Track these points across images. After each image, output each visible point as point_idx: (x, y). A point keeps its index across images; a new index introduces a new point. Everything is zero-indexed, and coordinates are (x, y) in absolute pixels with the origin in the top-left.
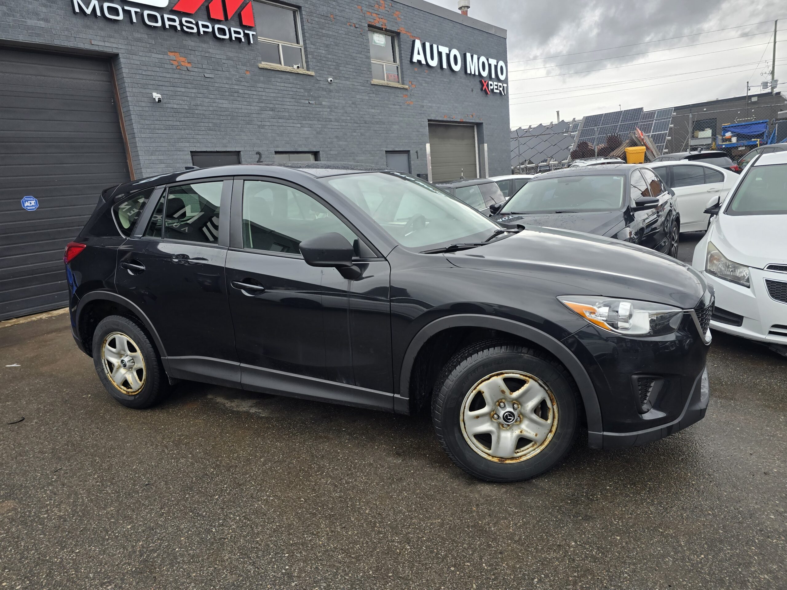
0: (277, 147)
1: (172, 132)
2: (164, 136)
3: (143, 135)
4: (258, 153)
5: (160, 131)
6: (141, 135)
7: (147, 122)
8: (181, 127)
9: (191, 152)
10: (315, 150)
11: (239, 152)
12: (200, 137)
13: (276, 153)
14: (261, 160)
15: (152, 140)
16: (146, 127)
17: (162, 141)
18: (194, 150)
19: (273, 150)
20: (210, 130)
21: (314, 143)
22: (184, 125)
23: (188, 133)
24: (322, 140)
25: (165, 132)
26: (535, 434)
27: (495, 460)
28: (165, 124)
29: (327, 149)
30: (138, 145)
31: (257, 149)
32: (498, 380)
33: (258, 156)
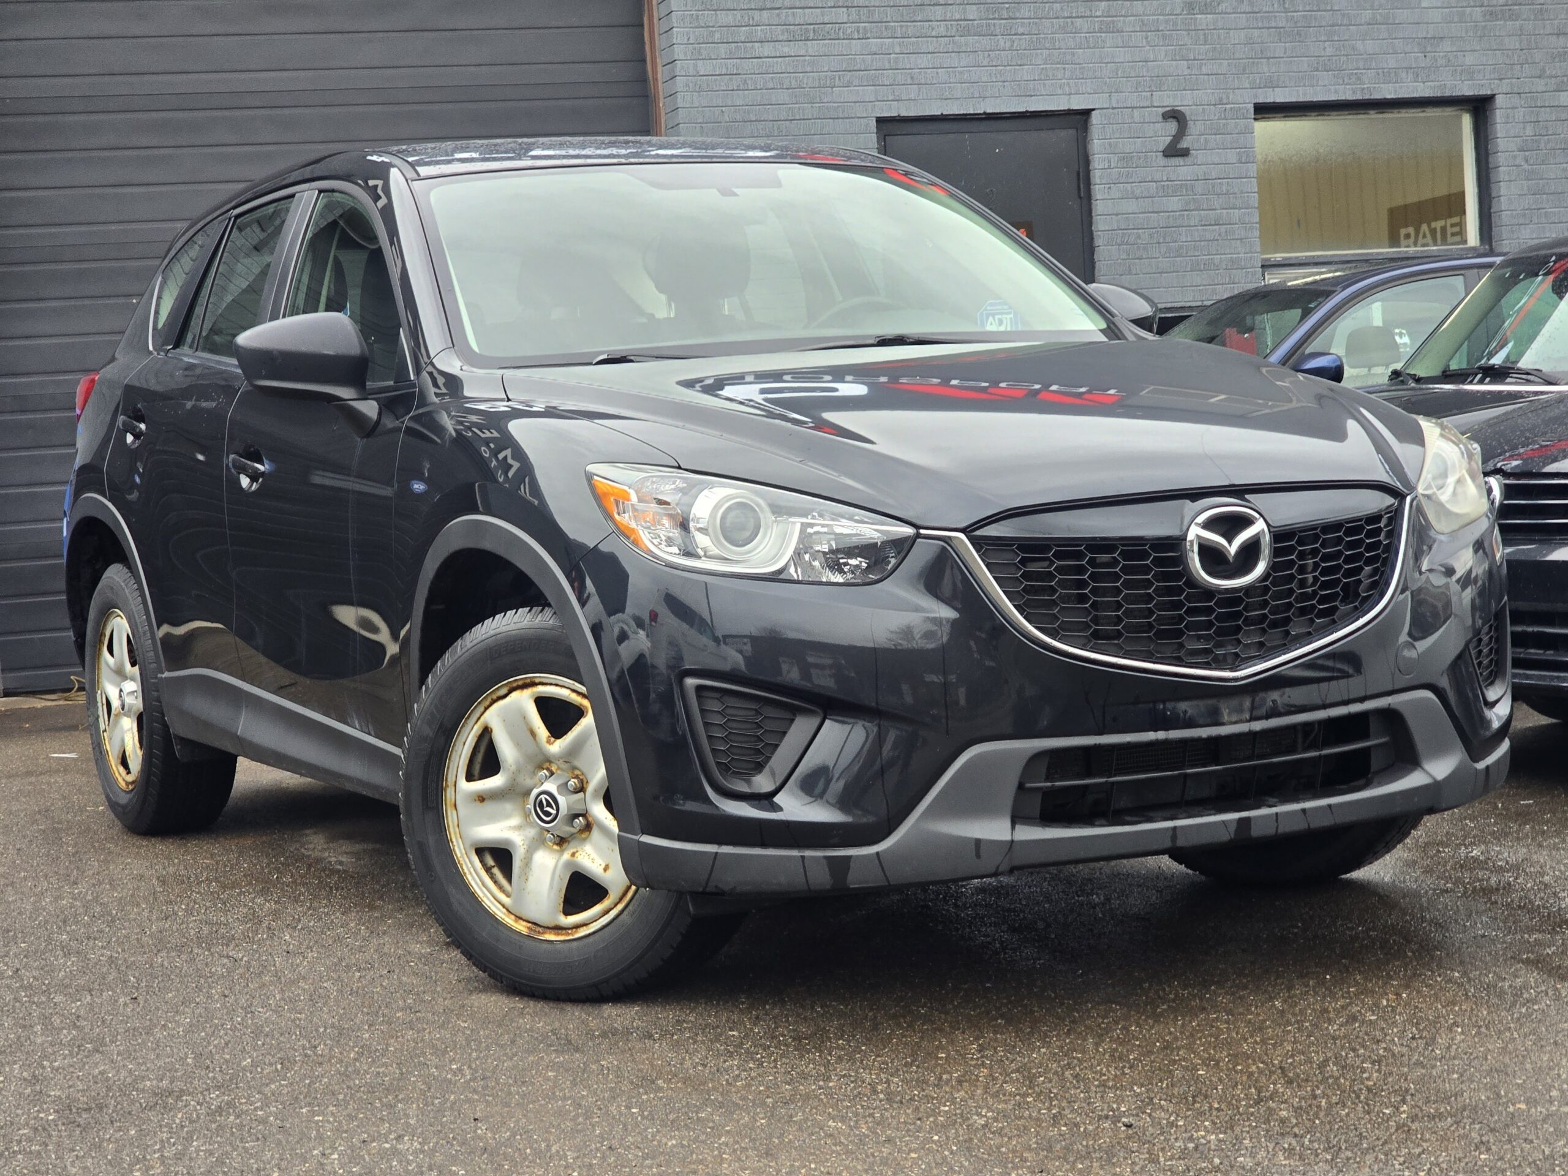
0: (1271, 84)
1: (813, 47)
2: (779, 65)
3: (704, 67)
4: (1175, 115)
5: (767, 49)
6: (696, 66)
7: (725, 18)
8: (849, 29)
9: (880, 121)
10: (1466, 89)
11: (1086, 113)
12: (923, 61)
13: (1263, 111)
14: (1184, 144)
15: (736, 82)
16: (717, 36)
17: (771, 85)
18: (894, 113)
19: (1248, 99)
20: (966, 32)
21: (1470, 59)
22: (863, 18)
23: (874, 49)
24: (1513, 43)
25: (786, 49)
26: (603, 865)
27: (522, 927)
28: (791, 20)
29: (1540, 85)
30: (680, 103)
31: (1169, 100)
32: (524, 701)
33: (1172, 126)
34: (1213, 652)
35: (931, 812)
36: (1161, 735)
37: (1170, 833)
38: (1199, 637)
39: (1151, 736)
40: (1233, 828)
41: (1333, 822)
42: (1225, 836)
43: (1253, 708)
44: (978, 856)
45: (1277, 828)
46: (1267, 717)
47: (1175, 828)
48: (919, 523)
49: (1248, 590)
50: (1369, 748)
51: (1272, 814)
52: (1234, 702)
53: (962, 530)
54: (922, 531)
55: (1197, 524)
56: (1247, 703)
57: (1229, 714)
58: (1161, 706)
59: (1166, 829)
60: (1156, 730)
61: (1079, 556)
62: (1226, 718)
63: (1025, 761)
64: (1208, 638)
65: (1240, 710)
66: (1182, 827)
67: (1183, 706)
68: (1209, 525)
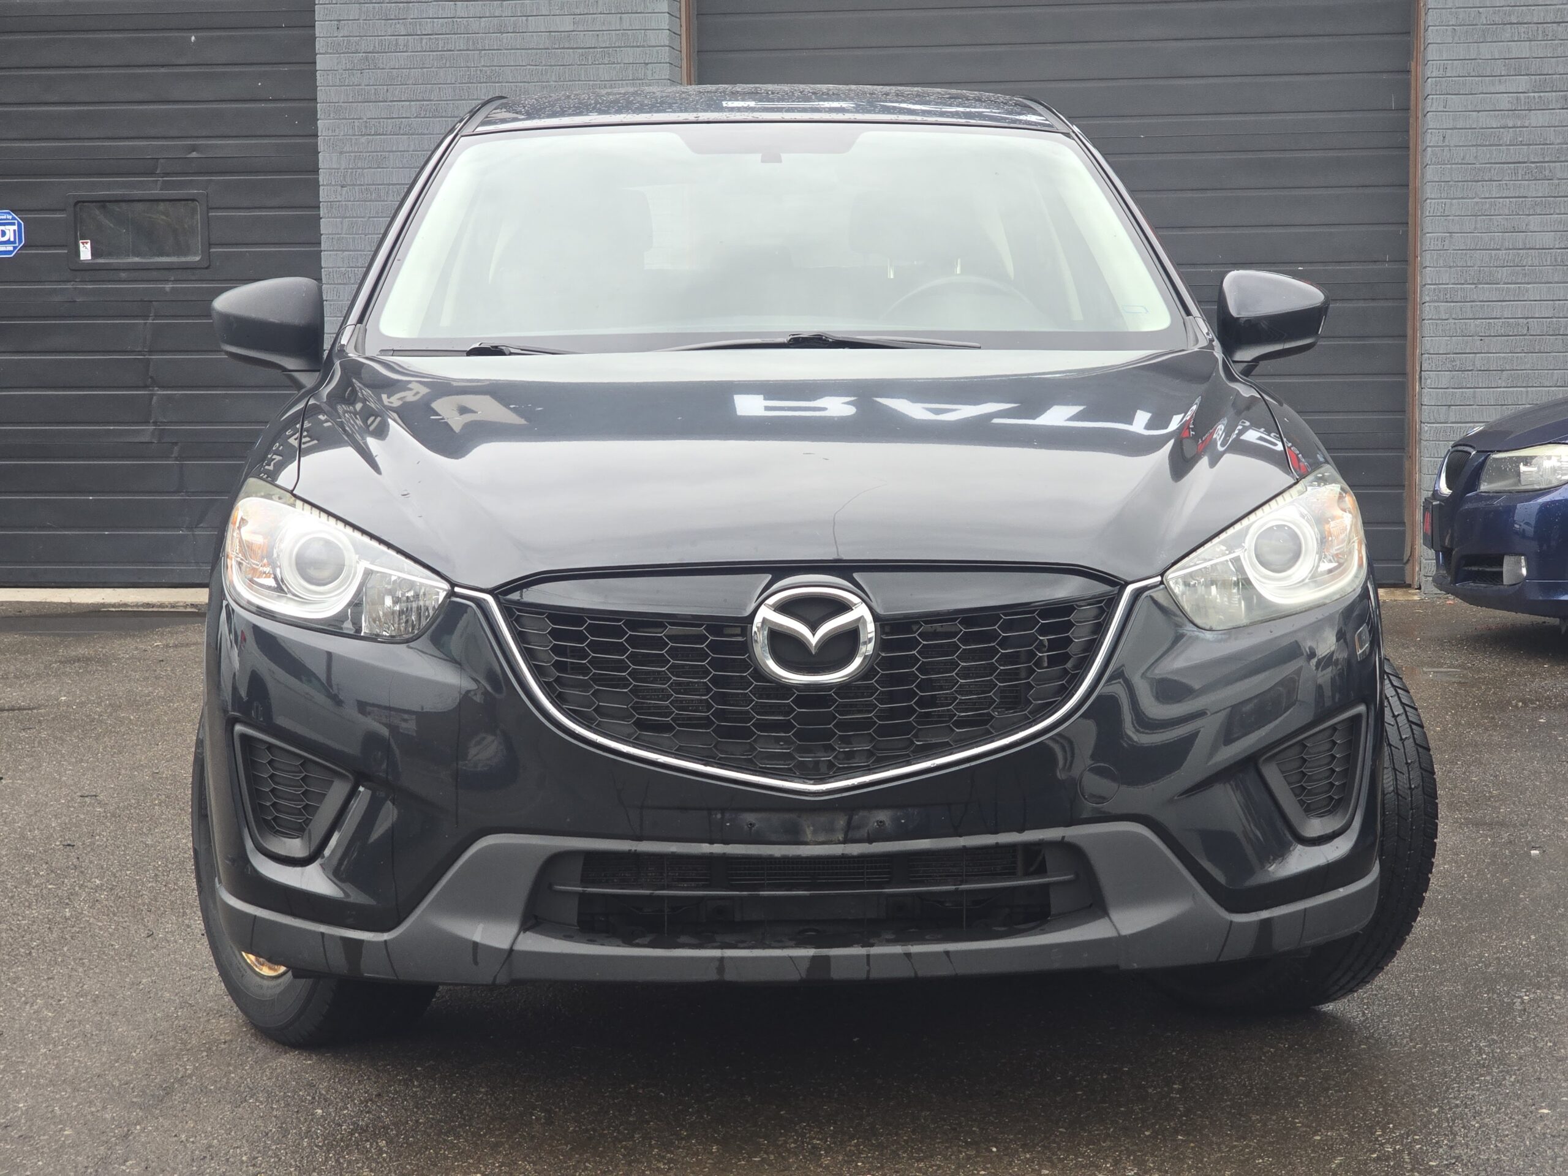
34: (795, 758)
35: (439, 906)
36: (717, 849)
37: (717, 964)
38: (777, 740)
39: (705, 848)
40: (804, 967)
41: (953, 973)
42: (793, 976)
43: (849, 827)
44: (476, 963)
45: (869, 972)
46: (870, 840)
47: (722, 959)
48: (455, 578)
49: (842, 688)
50: (1046, 886)
51: (863, 955)
52: (823, 819)
53: (489, 591)
54: (457, 589)
55: (769, 606)
56: (841, 822)
57: (815, 832)
58: (719, 816)
59: (711, 959)
60: (711, 842)
61: (618, 632)
62: (809, 836)
63: (539, 863)
64: (787, 741)
65: (831, 829)
66: (731, 958)
67: (750, 817)
68: (784, 608)
